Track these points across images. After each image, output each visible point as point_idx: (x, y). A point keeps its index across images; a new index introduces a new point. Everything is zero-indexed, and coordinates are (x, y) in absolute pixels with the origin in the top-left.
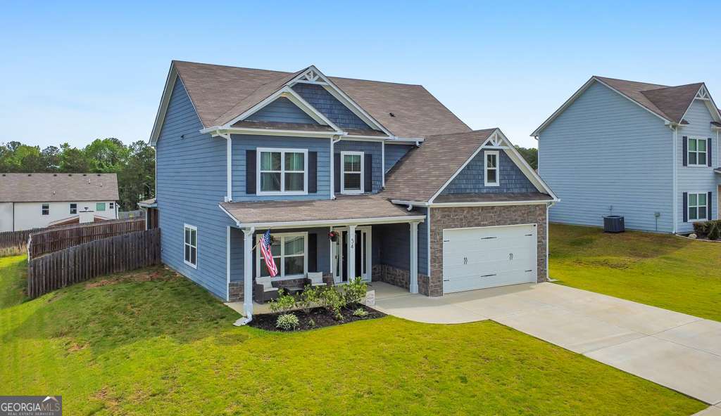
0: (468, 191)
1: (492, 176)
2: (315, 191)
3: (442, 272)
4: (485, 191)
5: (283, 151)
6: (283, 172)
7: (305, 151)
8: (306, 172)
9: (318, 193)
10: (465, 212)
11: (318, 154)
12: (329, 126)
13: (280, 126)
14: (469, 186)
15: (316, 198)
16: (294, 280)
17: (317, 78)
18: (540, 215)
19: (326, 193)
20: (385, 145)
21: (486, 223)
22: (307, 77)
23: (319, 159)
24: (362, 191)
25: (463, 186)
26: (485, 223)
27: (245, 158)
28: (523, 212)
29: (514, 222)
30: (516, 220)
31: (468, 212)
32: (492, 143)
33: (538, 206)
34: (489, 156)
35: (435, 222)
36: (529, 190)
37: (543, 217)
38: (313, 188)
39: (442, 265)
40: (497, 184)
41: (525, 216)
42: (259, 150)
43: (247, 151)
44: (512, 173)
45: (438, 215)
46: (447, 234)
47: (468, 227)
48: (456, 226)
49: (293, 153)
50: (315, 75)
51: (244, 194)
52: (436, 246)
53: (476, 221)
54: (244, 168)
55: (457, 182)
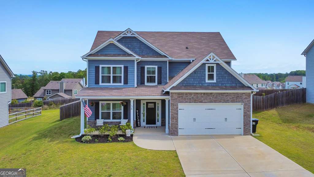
0: (194, 85)
1: (211, 77)
2: (127, 84)
3: (178, 124)
4: (206, 85)
5: (112, 66)
6: (112, 75)
7: (122, 66)
8: (122, 75)
9: (128, 84)
10: (193, 95)
11: (129, 67)
12: (132, 55)
13: (109, 55)
14: (195, 82)
15: (127, 86)
16: (117, 122)
17: (131, 33)
18: (246, 98)
19: (133, 84)
20: (169, 62)
21: (207, 101)
22: (127, 33)
23: (129, 69)
24: (156, 84)
25: (191, 82)
26: (205, 101)
27: (94, 69)
28: (233, 96)
29: (227, 101)
30: (228, 100)
31: (194, 95)
32: (209, 60)
33: (244, 93)
34: (209, 67)
35: (173, 100)
36: (238, 85)
37: (248, 100)
38: (126, 82)
39: (178, 121)
40: (215, 81)
41: (235, 99)
42: (101, 66)
43: (96, 67)
44: (225, 75)
45: (175, 96)
46: (180, 106)
47: (195, 103)
48: (186, 102)
49: (116, 67)
50: (130, 32)
51: (94, 84)
52: (174, 111)
53: (200, 100)
54: (94, 73)
55: (187, 80)
